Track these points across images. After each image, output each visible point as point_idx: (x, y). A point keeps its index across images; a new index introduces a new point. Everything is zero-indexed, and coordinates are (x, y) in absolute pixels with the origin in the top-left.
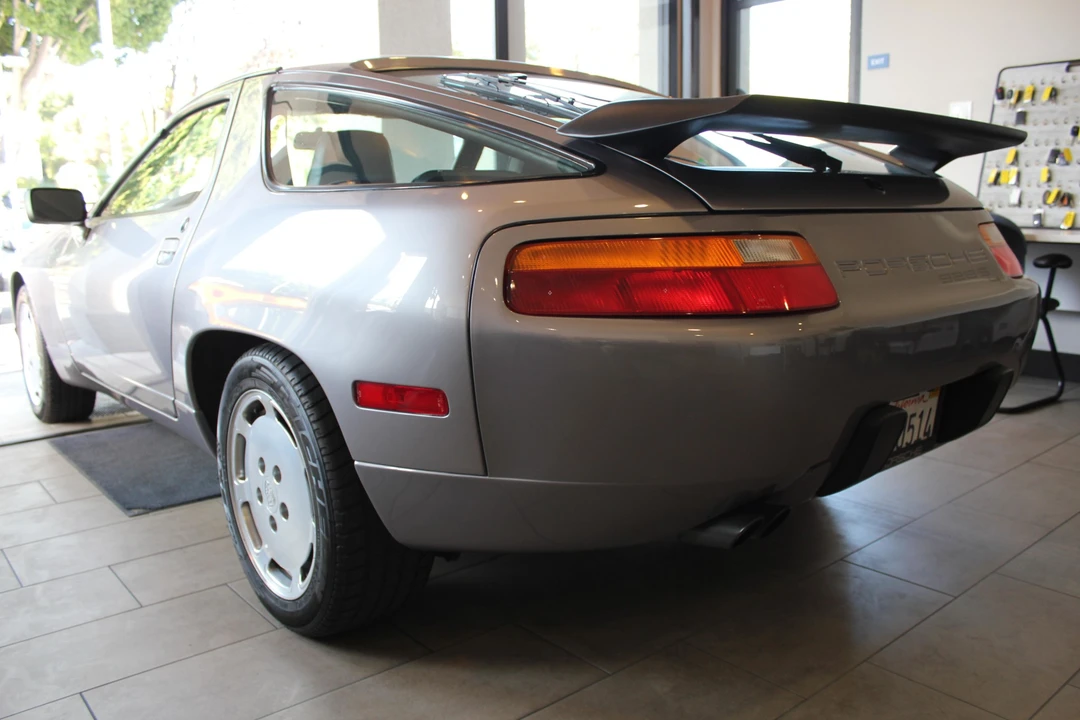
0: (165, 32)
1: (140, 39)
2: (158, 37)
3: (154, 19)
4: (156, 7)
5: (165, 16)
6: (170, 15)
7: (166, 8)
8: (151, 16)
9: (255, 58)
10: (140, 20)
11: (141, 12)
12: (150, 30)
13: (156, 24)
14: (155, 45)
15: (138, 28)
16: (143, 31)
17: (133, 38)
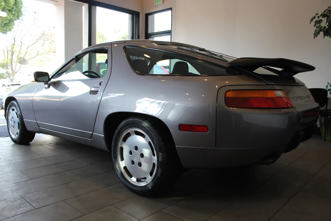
0: (12, 28)
1: (4, 30)
2: (10, 30)
3: (9, 24)
4: (10, 21)
5: (12, 24)
6: (14, 23)
7: (13, 21)
8: (8, 23)
9: (40, 37)
10: (4, 25)
11: (5, 22)
12: (8, 28)
13: (9, 26)
14: (9, 32)
15: (4, 27)
16: (5, 28)
17: (2, 29)
